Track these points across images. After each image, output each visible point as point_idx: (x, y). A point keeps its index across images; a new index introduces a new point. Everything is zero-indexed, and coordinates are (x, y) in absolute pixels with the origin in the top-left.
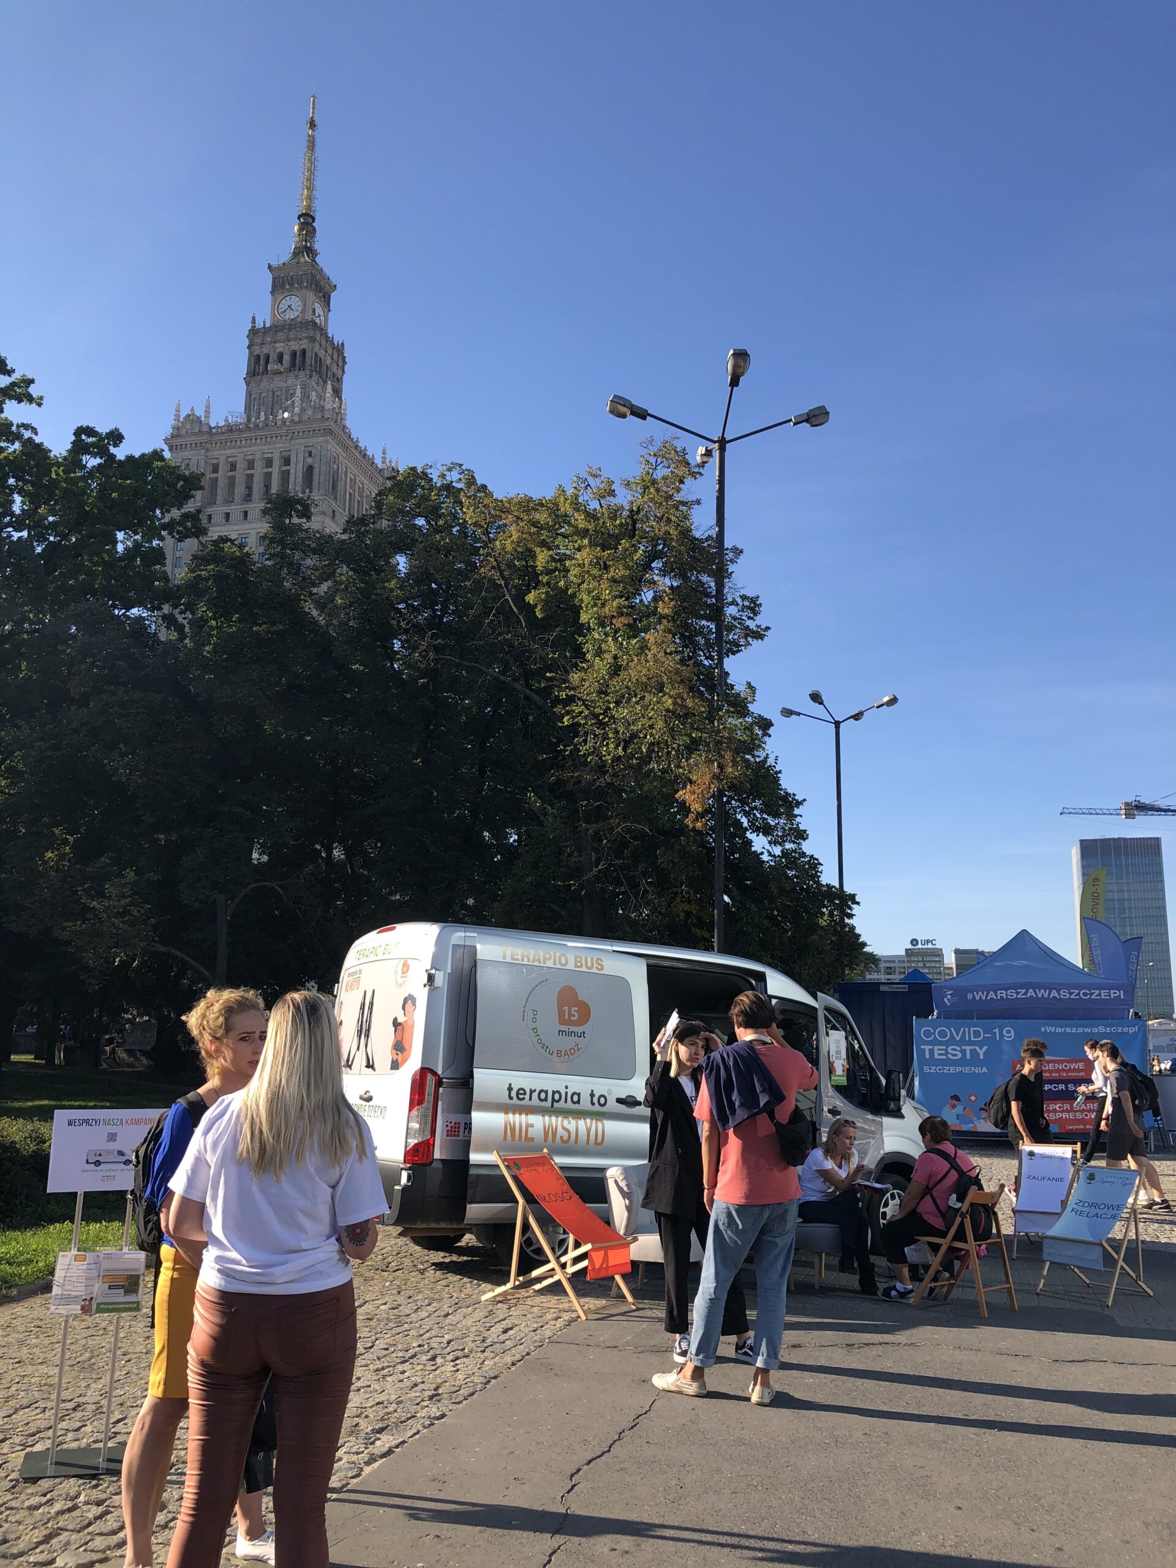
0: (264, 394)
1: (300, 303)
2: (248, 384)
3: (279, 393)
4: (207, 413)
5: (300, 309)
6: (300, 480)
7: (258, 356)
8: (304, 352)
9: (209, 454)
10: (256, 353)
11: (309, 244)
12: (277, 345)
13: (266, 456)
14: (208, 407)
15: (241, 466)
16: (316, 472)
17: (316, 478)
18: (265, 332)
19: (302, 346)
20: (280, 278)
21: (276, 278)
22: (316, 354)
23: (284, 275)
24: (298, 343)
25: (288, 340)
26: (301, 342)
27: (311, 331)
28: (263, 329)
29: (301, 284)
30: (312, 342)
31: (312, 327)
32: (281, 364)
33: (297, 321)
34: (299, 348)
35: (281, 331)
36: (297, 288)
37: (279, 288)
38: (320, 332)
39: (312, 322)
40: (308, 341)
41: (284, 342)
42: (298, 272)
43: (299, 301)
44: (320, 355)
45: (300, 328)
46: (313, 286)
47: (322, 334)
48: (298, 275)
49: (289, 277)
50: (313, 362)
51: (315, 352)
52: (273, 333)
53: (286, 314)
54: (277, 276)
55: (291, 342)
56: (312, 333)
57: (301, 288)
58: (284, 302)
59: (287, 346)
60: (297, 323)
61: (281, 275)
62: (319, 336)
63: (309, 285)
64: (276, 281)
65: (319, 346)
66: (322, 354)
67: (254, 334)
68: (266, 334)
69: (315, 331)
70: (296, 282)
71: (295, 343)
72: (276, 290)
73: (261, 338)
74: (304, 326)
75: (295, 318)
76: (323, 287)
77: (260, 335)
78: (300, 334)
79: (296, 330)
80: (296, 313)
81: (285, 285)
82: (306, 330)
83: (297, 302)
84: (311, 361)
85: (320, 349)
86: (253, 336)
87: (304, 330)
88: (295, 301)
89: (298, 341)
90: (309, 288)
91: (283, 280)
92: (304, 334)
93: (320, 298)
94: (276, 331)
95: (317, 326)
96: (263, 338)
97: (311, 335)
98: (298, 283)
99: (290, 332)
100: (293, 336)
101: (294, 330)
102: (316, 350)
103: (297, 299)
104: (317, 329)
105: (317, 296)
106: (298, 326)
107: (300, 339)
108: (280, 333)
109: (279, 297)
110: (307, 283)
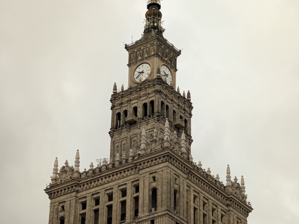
0: (124, 142)
1: (149, 68)
2: (112, 137)
3: (135, 138)
4: (77, 162)
5: (149, 72)
6: (147, 202)
7: (119, 115)
8: (152, 102)
9: (79, 195)
10: (117, 111)
11: (156, 24)
12: (132, 102)
13: (121, 188)
14: (78, 158)
15: (104, 199)
16: (159, 192)
17: (159, 197)
18: (123, 95)
19: (150, 99)
20: (134, 53)
21: (131, 53)
22: (162, 103)
23: (137, 50)
24: (148, 97)
25: (140, 97)
26: (150, 96)
27: (157, 86)
28: (122, 93)
29: (150, 54)
30: (158, 94)
31: (157, 83)
32: (136, 115)
33: (146, 81)
34: (148, 101)
35: (135, 92)
36: (147, 58)
37: (134, 61)
38: (164, 86)
39: (157, 79)
40: (155, 94)
41: (137, 99)
42: (147, 46)
43: (149, 66)
44: (166, 103)
45: (148, 86)
46: (159, 53)
47: (166, 87)
48: (147, 48)
49: (141, 51)
50: (160, 109)
51: (161, 101)
52: (129, 94)
53: (139, 78)
54: (132, 52)
55: (143, 98)
56: (158, 87)
57: (150, 56)
58: (138, 70)
59: (139, 101)
60: (146, 83)
61: (135, 51)
62: (164, 89)
63: (155, 53)
64: (132, 56)
65: (164, 97)
66: (168, 102)
67: (115, 98)
68: (124, 96)
69: (160, 86)
70: (146, 53)
71: (145, 98)
72: (131, 62)
73: (121, 100)
74: (152, 83)
75: (146, 80)
76: (169, 53)
77: (119, 98)
78: (149, 90)
79: (146, 88)
80: (147, 76)
81: (138, 57)
82: (153, 86)
83: (147, 68)
84: (158, 109)
85: (166, 99)
86: (115, 100)
87: (151, 87)
88: (146, 67)
89: (148, 96)
90: (156, 55)
91: (137, 54)
92: (152, 90)
93: (166, 61)
94: (131, 92)
95: (161, 81)
96: (122, 100)
97: (157, 89)
98: (147, 54)
99: (141, 91)
100: (143, 93)
101: (144, 88)
102: (162, 100)
103: (147, 65)
104: (162, 84)
105: (163, 60)
106: (147, 84)
107: (149, 94)
108: (134, 93)
109: (134, 67)
110: (154, 51)
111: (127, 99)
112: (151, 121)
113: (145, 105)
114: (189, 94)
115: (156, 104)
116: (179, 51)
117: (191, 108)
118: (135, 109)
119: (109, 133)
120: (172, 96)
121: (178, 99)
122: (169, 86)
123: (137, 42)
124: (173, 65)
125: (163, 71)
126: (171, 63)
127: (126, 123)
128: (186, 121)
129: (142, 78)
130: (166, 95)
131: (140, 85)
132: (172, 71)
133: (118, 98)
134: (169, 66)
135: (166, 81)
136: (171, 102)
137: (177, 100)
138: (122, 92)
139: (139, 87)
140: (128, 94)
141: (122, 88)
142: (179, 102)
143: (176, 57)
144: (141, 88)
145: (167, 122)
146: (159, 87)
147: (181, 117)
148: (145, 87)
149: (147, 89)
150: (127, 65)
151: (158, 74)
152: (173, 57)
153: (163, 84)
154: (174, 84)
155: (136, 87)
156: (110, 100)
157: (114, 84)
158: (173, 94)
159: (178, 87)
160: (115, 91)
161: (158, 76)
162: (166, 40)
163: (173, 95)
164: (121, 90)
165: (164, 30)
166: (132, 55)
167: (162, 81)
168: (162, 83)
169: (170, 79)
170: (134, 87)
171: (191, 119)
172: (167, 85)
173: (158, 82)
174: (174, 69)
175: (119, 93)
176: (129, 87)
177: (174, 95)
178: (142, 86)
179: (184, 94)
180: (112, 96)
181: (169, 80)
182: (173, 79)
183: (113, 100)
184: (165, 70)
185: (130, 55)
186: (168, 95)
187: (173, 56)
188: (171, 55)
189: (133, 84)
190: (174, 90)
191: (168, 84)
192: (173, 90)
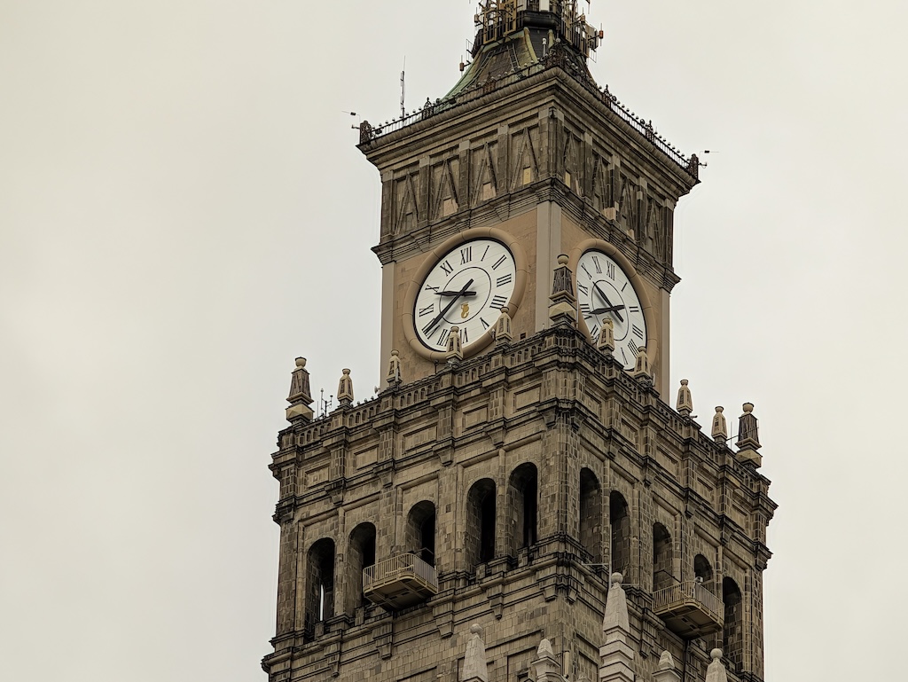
7: (323, 552)
11: (545, 4)
12: (407, 476)
18: (348, 432)
19: (514, 454)
20: (415, 178)
21: (399, 180)
22: (588, 480)
23: (433, 161)
24: (499, 445)
25: (454, 445)
26: (511, 438)
27: (553, 375)
28: (340, 418)
29: (509, 181)
30: (561, 424)
31: (556, 357)
32: (429, 557)
33: (491, 349)
34: (503, 469)
35: (419, 413)
36: (492, 205)
37: (413, 224)
38: (598, 375)
39: (554, 331)
40: (543, 427)
41: (436, 455)
42: (495, 132)
43: (504, 258)
44: (609, 481)
45: (503, 376)
46: (568, 176)
47: (611, 383)
48: (491, 144)
49: (455, 164)
50: (574, 516)
51: (578, 471)
52: (385, 428)
53: (448, 327)
54: (402, 173)
55: (468, 448)
56: (559, 385)
57: (510, 198)
58: (438, 278)
59: (448, 470)
60: (490, 356)
61: (421, 165)
62: (597, 394)
63: (542, 177)
64: (400, 197)
65: (599, 443)
66: (621, 475)
67: (300, 450)
68: (353, 439)
69: (569, 375)
70: (487, 176)
71: (484, 447)
72: (398, 234)
73: (334, 461)
74: (523, 361)
75: (489, 340)
76: (624, 177)
77: (327, 453)
78: (504, 403)
79: (487, 391)
80: (494, 317)
81: (440, 202)
82: (528, 377)
83: (494, 267)
84: (562, 515)
85: (611, 457)
86: (298, 463)
87: (520, 382)
88: (487, 265)
89: (499, 437)
90: (545, 191)
91: (431, 184)
92: (523, 400)
93: (611, 226)
94: (397, 414)
95: (580, 344)
96: (344, 462)
97: (552, 396)
98: (494, 182)
99: (456, 406)
100: (473, 419)
101: (477, 391)
102: (587, 460)
103: (497, 251)
104: (584, 363)
105: (592, 223)
106: (493, 367)
107: (507, 426)
108: (417, 420)
109: (414, 263)
110: (536, 168)
111: (369, 458)
112: (518, 588)
113: (482, 495)
114: (748, 424)
115: (549, 486)
116: (685, 165)
117: (762, 508)
118: (424, 518)
119: (267, 664)
120: (646, 440)
121: (684, 456)
122: (629, 379)
123: (429, 111)
124: (649, 247)
125: (589, 284)
126: (639, 234)
127: (365, 601)
128: (730, 589)
129: (461, 327)
130: (611, 430)
131: (453, 372)
132: (649, 286)
133: (320, 451)
134: (627, 256)
135: (610, 348)
136: (640, 477)
137: (674, 461)
138: (345, 414)
139: (446, 381)
140: (380, 424)
141: (342, 391)
142: (687, 473)
143: (668, 203)
144: (454, 390)
145: (617, 597)
146: (570, 381)
147: (702, 567)
148: (485, 384)
149: (497, 397)
150: (374, 249)
151: (564, 307)
152: (650, 199)
153: (589, 367)
154: (661, 364)
155: (427, 383)
156: (271, 461)
157: (295, 367)
158: (655, 426)
159: (684, 383)
160: (300, 409)
161: (562, 315)
162: (608, 99)
163: (652, 433)
164: (336, 404)
165: (594, 39)
166: (402, 187)
167: (588, 346)
168: (587, 360)
169: (632, 336)
170: (416, 386)
171: (760, 580)
172: (616, 374)
173: (558, 351)
174: (658, 275)
175: (325, 421)
176: (387, 385)
177: (659, 429)
178: (465, 380)
179: (719, 422)
180: (284, 438)
181: (627, 341)
182: (653, 335)
183: (287, 463)
184: (600, 277)
185: (390, 188)
186: (624, 431)
187: (654, 196)
188: (640, 188)
189: (407, 366)
190: (660, 403)
191: (620, 367)
192: (652, 401)
